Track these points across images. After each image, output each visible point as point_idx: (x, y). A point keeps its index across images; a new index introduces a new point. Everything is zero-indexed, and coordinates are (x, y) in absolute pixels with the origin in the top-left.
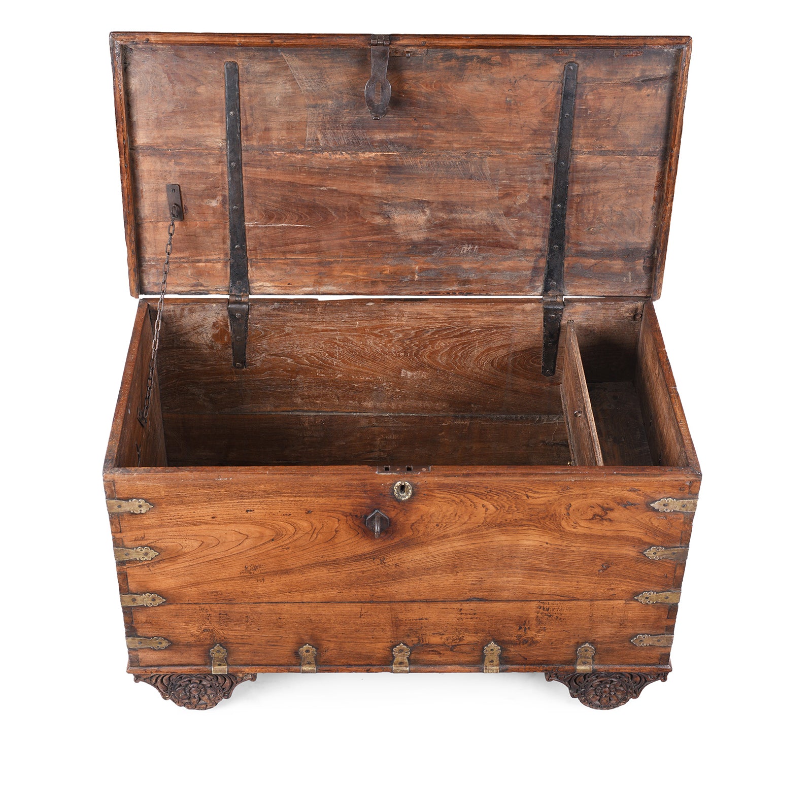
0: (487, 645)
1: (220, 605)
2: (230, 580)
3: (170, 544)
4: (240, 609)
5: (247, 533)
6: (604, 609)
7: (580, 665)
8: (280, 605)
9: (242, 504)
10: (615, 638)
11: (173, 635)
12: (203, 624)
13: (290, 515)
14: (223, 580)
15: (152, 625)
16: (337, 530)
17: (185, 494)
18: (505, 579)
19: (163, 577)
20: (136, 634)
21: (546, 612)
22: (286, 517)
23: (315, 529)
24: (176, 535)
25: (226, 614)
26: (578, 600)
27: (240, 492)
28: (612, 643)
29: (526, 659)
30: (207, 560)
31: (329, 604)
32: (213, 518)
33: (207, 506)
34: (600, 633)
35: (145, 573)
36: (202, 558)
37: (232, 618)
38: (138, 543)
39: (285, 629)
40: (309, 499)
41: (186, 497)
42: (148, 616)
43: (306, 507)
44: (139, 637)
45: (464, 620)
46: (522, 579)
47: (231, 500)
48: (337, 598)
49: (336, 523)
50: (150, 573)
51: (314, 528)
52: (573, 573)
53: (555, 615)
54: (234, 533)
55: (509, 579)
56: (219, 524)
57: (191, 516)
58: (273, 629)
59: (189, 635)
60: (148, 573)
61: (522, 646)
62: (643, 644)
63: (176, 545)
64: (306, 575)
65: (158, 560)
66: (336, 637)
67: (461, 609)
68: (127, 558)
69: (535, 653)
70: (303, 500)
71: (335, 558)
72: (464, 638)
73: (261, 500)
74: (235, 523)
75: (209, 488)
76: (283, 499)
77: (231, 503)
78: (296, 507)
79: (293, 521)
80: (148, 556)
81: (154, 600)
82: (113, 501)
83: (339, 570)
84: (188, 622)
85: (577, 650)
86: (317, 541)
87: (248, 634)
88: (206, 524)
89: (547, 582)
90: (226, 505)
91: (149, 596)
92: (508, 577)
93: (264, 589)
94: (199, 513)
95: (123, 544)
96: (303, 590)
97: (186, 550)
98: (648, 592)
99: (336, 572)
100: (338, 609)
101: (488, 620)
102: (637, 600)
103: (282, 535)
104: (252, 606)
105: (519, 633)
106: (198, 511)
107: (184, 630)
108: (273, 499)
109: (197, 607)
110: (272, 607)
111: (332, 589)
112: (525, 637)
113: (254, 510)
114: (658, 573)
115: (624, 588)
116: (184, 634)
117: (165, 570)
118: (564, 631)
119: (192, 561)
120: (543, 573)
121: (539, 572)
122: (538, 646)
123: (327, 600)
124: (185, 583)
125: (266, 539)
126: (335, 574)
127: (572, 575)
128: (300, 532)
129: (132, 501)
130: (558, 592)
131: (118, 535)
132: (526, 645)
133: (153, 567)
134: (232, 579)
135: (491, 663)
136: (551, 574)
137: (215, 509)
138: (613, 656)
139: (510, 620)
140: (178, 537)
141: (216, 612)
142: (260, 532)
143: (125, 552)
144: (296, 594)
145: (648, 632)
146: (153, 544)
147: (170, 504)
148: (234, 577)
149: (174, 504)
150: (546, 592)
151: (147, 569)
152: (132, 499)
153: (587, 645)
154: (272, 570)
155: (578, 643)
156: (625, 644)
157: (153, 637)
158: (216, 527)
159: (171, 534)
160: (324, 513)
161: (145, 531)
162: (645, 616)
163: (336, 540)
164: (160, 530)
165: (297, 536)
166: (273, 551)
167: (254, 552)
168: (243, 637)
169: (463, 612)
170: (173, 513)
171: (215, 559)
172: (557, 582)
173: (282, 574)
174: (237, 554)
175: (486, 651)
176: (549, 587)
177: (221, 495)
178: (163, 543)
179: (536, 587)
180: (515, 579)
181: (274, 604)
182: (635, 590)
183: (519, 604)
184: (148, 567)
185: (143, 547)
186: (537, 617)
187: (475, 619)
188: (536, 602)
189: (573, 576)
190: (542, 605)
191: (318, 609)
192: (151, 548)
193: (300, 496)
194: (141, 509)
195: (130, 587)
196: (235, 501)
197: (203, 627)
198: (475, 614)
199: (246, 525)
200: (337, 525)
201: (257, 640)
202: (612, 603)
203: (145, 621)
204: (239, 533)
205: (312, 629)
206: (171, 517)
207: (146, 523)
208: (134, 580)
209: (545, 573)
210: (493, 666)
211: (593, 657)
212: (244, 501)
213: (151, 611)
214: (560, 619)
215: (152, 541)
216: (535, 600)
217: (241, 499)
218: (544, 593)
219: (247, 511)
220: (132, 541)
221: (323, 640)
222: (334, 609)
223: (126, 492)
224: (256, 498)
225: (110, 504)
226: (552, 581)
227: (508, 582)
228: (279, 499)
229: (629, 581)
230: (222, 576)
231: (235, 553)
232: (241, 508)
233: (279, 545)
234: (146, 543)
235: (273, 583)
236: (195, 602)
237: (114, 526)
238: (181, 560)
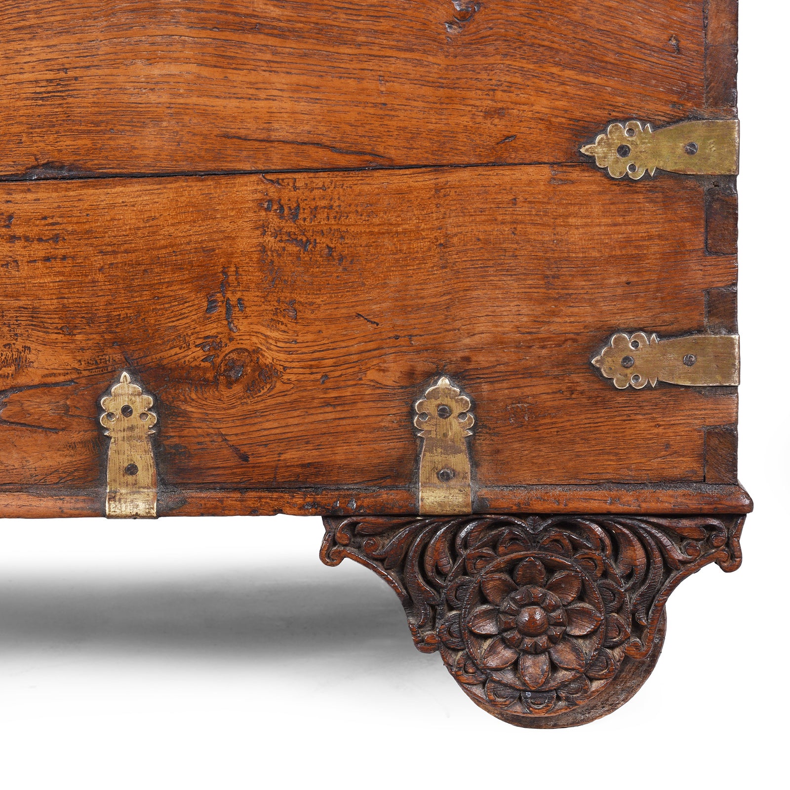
0: (107, 391)
6: (482, 211)
7: (427, 484)
10: (536, 351)
18: (141, 69)
21: (289, 226)
26: (392, 167)
28: (528, 373)
29: (245, 458)
34: (484, 330)
45: (25, 270)
46: (193, 68)
52: (362, 39)
53: (322, 241)
55: (156, 71)
61: (226, 393)
62: (636, 378)
67: (10, 217)
69: (271, 425)
72: (31, 357)
85: (411, 413)
89: (280, 80)
92: (151, 61)
98: (624, 120)
101: (101, 269)
102: (589, 163)
105: (212, 329)
112: (231, 346)
114: (648, 32)
115: (542, 105)
118: (359, 315)
120: (261, 39)
121: (250, 38)
122: (283, 393)
127: (360, 45)
130: (322, 129)
132: (237, 388)
135: (130, 479)
136: (291, 44)
138: (539, 440)
139: (177, 268)
145: (644, 318)
150: (282, 130)
153: (444, 382)
155: (410, 374)
156: (576, 378)
162: (628, 241)
169: (19, 231)
172: (314, 81)
175: (110, 415)
176: (288, 105)
179: (247, 104)
180: (174, 69)
182: (578, 114)
183: (195, 190)
186: (263, 249)
187: (57, 265)
188: (254, 178)
189: (364, 50)
190: (273, 191)
198: (56, 238)
202: (507, 175)
209: (271, 41)
210: (136, 487)
211: (471, 444)
214: (341, 258)
216: (248, 167)
218: (274, 135)
226: (294, 79)
227: (153, 85)
229: (555, 70)
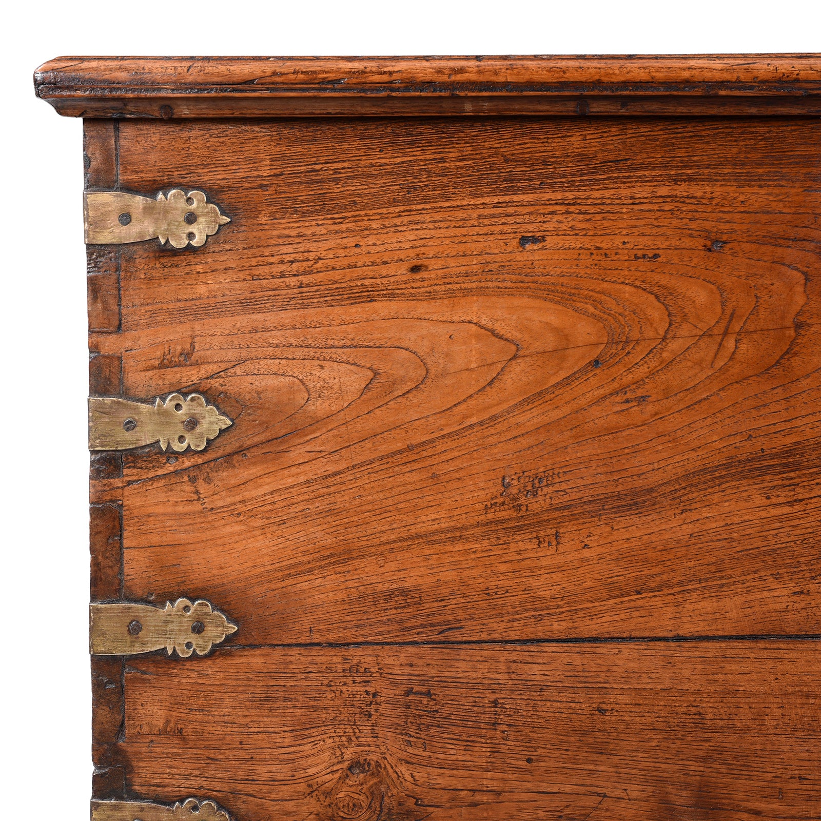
1: (411, 649)
2: (452, 540)
3: (273, 382)
4: (475, 669)
5: (516, 335)
8: (604, 648)
9: (510, 210)
11: (250, 788)
12: (349, 740)
13: (656, 256)
14: (429, 538)
15: (184, 739)
16: (801, 319)
17: (336, 171)
19: (237, 528)
20: (129, 785)
22: (643, 265)
23: (732, 315)
24: (293, 341)
25: (428, 694)
27: (506, 161)
30: (384, 449)
31: (761, 645)
32: (415, 269)
33: (398, 221)
35: (180, 509)
36: (368, 444)
37: (446, 710)
38: (172, 376)
39: (615, 760)
40: (718, 190)
41: (337, 181)
42: (176, 704)
43: (708, 225)
44: (137, 797)
47: (475, 195)
48: (790, 616)
49: (800, 289)
50: (197, 507)
51: (728, 312)
54: (478, 337)
56: (431, 297)
57: (346, 262)
58: (575, 761)
59: (302, 787)
60: (189, 508)
63: (291, 386)
64: (694, 516)
65: (229, 449)
66: (780, 795)
68: (127, 440)
70: (699, 194)
71: (789, 440)
73: (570, 195)
74: (482, 292)
75: (412, 143)
76: (642, 192)
77: (475, 207)
78: (675, 222)
79: (663, 282)
80: (198, 429)
81: (198, 628)
82: (106, 198)
83: (802, 493)
84: (301, 731)
86: (736, 369)
87: (495, 785)
88: (391, 296)
90: (461, 214)
91: (186, 608)
93: (556, 577)
94: (373, 249)
95: (121, 381)
96: (680, 583)
97: (319, 407)
99: (790, 504)
100: (789, 667)
103: (628, 342)
104: (514, 656)
106: (371, 240)
107: (286, 768)
108: (607, 194)
109: (334, 658)
110: (577, 660)
111: (777, 577)
113: (543, 239)
116: (283, 782)
117: (247, 495)
119: (336, 457)
123: (758, 629)
124: (304, 553)
125: (575, 361)
126: (786, 510)
128: (685, 330)
129: (165, 195)
131: (110, 344)
133: (208, 480)
134: (457, 534)
137: (421, 233)
140: (299, 353)
141: (394, 684)
142: (556, 330)
143: (125, 416)
144: (658, 602)
146: (215, 383)
147: (284, 210)
148: (464, 528)
149: (296, 212)
151: (188, 488)
152: (166, 187)
154: (587, 494)
157: (182, 801)
158: (422, 308)
159: (276, 337)
160: (763, 249)
161: (197, 326)
163: (796, 362)
164: (243, 321)
165: (674, 346)
166: (595, 411)
167: (532, 418)
168: (478, 797)
170: (289, 249)
171: (410, 448)
173: (618, 509)
174: (481, 423)
177: (444, 173)
178: (250, 379)
181: (587, 647)
184: (193, 480)
185: (185, 395)
191: (730, 667)
192: (212, 397)
193: (690, 179)
194: (193, 228)
195: (126, 570)
196: (487, 200)
197: (349, 753)
199: (517, 302)
200: (800, 300)
201: (520, 810)
203: (161, 724)
204: (493, 333)
205: (704, 759)
206: (283, 267)
207: (202, 290)
208: (144, 541)
212: (515, 198)
213: (186, 678)
215: (212, 368)
217: (505, 191)
219: (524, 240)
220: (154, 368)
221: (738, 809)
222: (780, 667)
223: (152, 157)
224: (552, 187)
225: (96, 209)
228: (624, 192)
230: (427, 521)
231: (474, 420)
232: (506, 228)
233: (616, 385)
234: (191, 376)
235: (586, 553)
236: (332, 637)
237: (100, 306)
238: (297, 454)
